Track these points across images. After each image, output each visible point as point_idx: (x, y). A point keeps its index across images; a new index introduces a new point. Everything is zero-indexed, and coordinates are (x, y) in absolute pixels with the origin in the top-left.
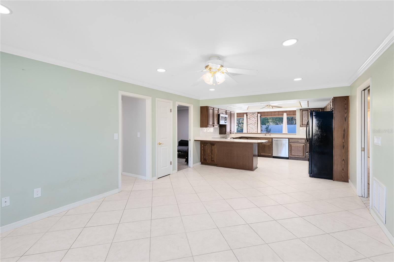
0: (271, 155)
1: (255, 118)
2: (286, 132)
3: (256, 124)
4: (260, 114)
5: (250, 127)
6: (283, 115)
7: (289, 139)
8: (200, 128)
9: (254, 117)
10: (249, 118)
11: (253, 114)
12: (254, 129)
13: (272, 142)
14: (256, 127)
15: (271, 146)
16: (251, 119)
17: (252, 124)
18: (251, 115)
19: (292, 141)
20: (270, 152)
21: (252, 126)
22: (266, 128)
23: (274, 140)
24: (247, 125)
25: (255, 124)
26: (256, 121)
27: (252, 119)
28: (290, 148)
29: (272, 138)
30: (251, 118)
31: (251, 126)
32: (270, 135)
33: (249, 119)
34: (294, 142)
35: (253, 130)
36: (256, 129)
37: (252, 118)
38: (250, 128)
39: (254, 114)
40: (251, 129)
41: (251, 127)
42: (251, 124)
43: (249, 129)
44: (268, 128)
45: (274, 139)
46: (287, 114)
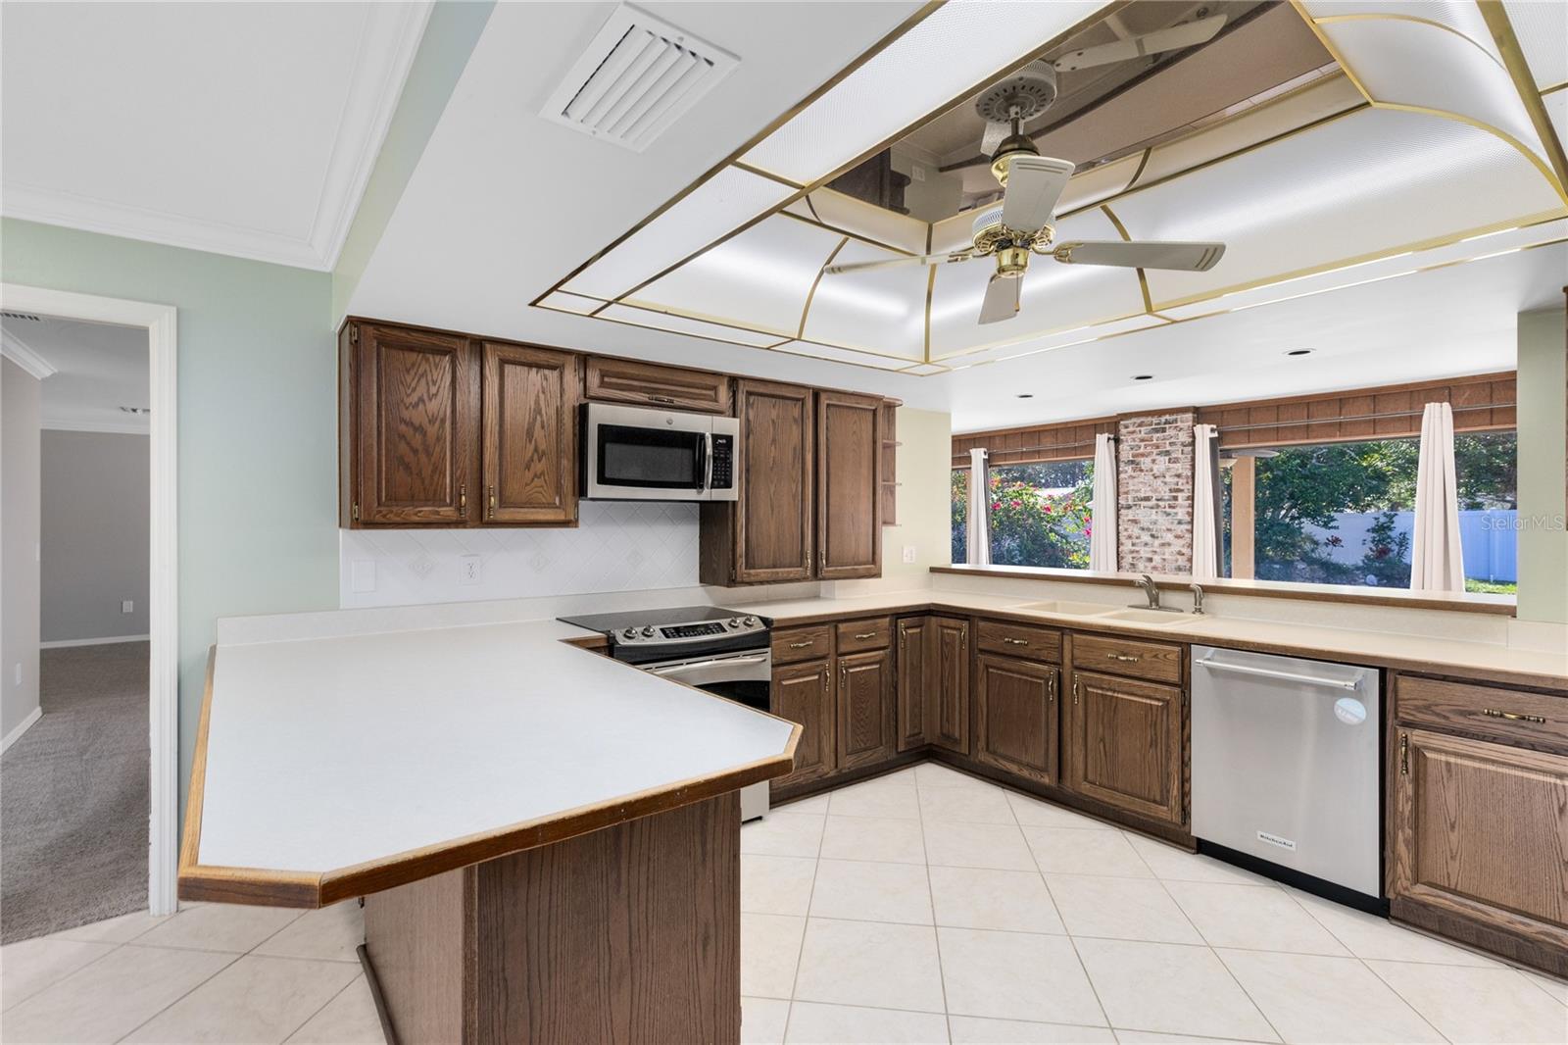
0: (1177, 819)
1: (1176, 461)
2: (1447, 585)
3: (1180, 501)
4: (1207, 427)
5: (1135, 522)
6: (1415, 421)
7: (1388, 673)
8: (344, 535)
9: (1167, 453)
10: (1132, 462)
11: (1156, 431)
12: (1169, 537)
13: (1184, 684)
14: (1180, 523)
15: (1175, 723)
16: (1146, 463)
17: (1153, 502)
18: (1143, 435)
19: (1427, 708)
20: (1165, 791)
21: (1154, 517)
22: (1374, 530)
23: (1212, 671)
24: (1118, 510)
25: (1175, 498)
26: (1179, 476)
27: (1155, 467)
28: (1410, 789)
29: (1184, 645)
30: (1143, 455)
31: (1144, 514)
32: (1198, 602)
33: (1129, 469)
34: (1460, 722)
35: (1163, 545)
36: (1177, 537)
37: (1154, 461)
38: (1135, 531)
39: (1164, 430)
40: (1145, 537)
41: (1146, 525)
42: (1147, 499)
43: (1130, 537)
44: (1390, 530)
45: (1201, 658)
46: (1456, 415)
